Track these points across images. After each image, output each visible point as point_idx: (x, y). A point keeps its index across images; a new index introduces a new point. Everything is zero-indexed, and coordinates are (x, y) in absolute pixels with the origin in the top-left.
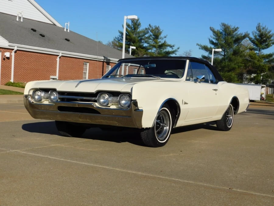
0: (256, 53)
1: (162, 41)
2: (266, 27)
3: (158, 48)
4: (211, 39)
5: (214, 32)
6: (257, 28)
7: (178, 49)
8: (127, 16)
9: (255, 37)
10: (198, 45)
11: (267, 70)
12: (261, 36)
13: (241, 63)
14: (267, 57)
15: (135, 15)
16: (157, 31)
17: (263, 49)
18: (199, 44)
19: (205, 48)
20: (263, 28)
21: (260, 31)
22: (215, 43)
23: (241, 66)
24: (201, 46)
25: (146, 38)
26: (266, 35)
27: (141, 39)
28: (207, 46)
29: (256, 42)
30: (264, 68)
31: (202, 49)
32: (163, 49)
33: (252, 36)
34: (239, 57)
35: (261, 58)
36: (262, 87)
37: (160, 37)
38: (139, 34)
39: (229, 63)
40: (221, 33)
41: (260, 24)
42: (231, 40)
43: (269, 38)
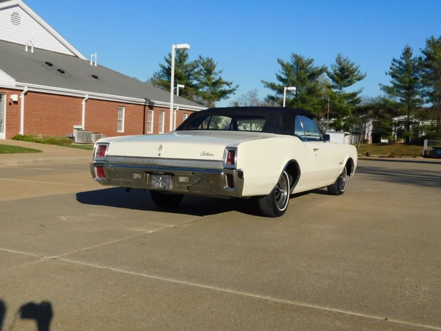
0: (337, 92)
1: (216, 77)
2: (348, 59)
3: (211, 86)
4: (279, 74)
5: (283, 65)
6: (336, 60)
7: (237, 87)
8: (176, 45)
9: (335, 71)
10: (262, 82)
11: (350, 113)
12: (342, 70)
13: (317, 104)
14: (350, 97)
15: (188, 44)
16: (210, 63)
17: (345, 86)
18: (264, 81)
19: (272, 86)
20: (345, 60)
21: (340, 64)
22: (284, 79)
23: (317, 109)
24: (267, 84)
25: (196, 73)
26: (348, 69)
27: (189, 75)
28: (274, 84)
29: (337, 78)
30: (347, 111)
31: (268, 87)
32: (218, 88)
33: (330, 70)
34: (315, 97)
35: (342, 99)
36: (346, 135)
37: (213, 72)
38: (186, 68)
39: (303, 105)
40: (292, 66)
41: (340, 55)
42: (304, 76)
43: (352, 73)
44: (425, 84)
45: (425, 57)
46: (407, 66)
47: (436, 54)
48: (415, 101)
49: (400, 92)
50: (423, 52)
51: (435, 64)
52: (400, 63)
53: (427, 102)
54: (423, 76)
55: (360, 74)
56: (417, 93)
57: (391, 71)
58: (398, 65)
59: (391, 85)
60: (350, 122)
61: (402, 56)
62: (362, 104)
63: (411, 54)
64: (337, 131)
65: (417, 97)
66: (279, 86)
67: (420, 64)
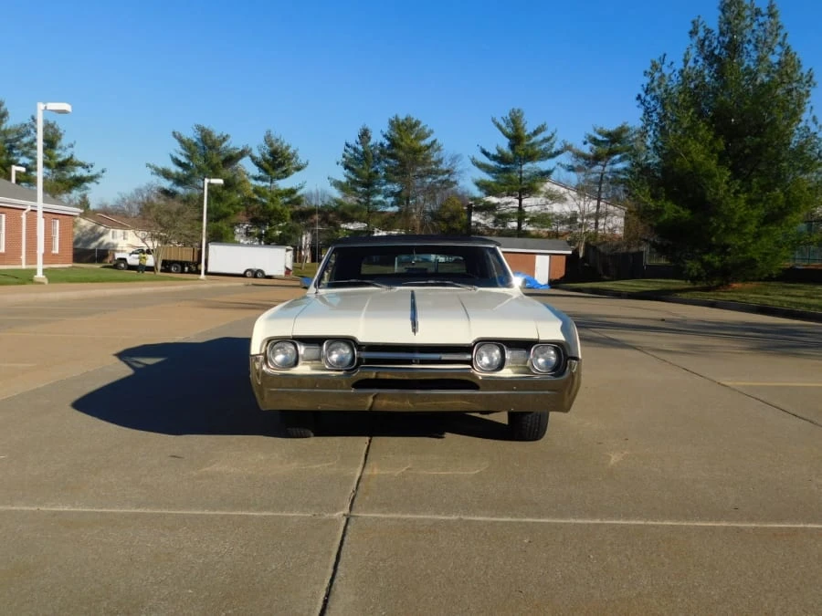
0: (266, 186)
1: (63, 154)
2: (282, 139)
3: (56, 168)
4: (175, 155)
5: (181, 141)
6: (265, 140)
7: (103, 172)
8: (45, 103)
9: (263, 155)
10: (148, 165)
11: (288, 218)
12: (274, 153)
13: (238, 204)
14: (286, 194)
15: (68, 103)
17: (279, 179)
19: (166, 174)
20: (277, 140)
21: (271, 145)
22: (184, 163)
23: (239, 210)
24: (156, 169)
25: (26, 145)
26: (282, 154)
27: (12, 148)
28: (169, 170)
29: (266, 165)
30: (283, 215)
31: (158, 174)
32: (68, 172)
33: (257, 154)
34: (235, 192)
35: (276, 196)
36: (288, 250)
37: (59, 144)
38: (5, 135)
39: (217, 205)
40: (195, 144)
41: (270, 131)
42: (217, 160)
43: (289, 159)
44: (389, 181)
45: (387, 143)
46: (365, 153)
47: (402, 140)
48: (375, 204)
49: (356, 190)
50: (385, 136)
51: (401, 154)
52: (355, 149)
53: (392, 205)
54: (386, 170)
55: (298, 161)
56: (378, 192)
57: (344, 160)
58: (352, 152)
59: (344, 180)
60: (289, 231)
61: (358, 140)
62: (305, 206)
63: (369, 138)
64: (269, 244)
65: (379, 198)
66: (178, 173)
67: (382, 152)
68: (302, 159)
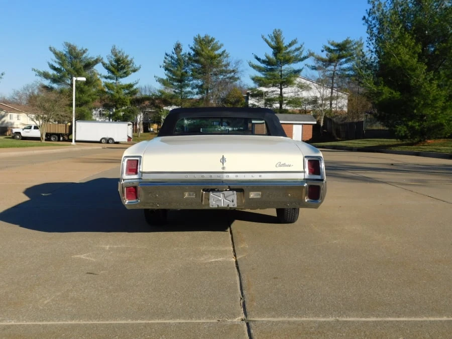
0: (113, 83)
2: (123, 51)
5: (55, 53)
6: (112, 52)
7: (2, 74)
9: (111, 62)
11: (128, 103)
12: (118, 61)
13: (95, 95)
14: (127, 87)
17: (121, 77)
18: (36, 69)
19: (46, 75)
20: (120, 52)
21: (116, 55)
22: (58, 68)
23: (95, 99)
24: (39, 72)
26: (123, 61)
28: (48, 73)
29: (113, 69)
30: (125, 102)
31: (40, 76)
33: (107, 61)
34: (92, 87)
35: (120, 89)
36: (129, 125)
39: (81, 96)
40: (65, 55)
41: (115, 46)
42: (80, 65)
43: (128, 64)
44: (195, 78)
45: (192, 53)
46: (178, 60)
47: (203, 51)
48: (186, 93)
49: (173, 85)
50: (191, 48)
51: (202, 60)
52: (172, 57)
53: (197, 94)
54: (192, 70)
55: (134, 65)
56: (188, 85)
57: (165, 64)
58: (170, 59)
59: (165, 77)
60: (129, 113)
61: (174, 51)
62: (138, 95)
63: (181, 50)
64: (116, 121)
65: (189, 89)
66: (54, 75)
67: (190, 59)
68: (136, 64)
